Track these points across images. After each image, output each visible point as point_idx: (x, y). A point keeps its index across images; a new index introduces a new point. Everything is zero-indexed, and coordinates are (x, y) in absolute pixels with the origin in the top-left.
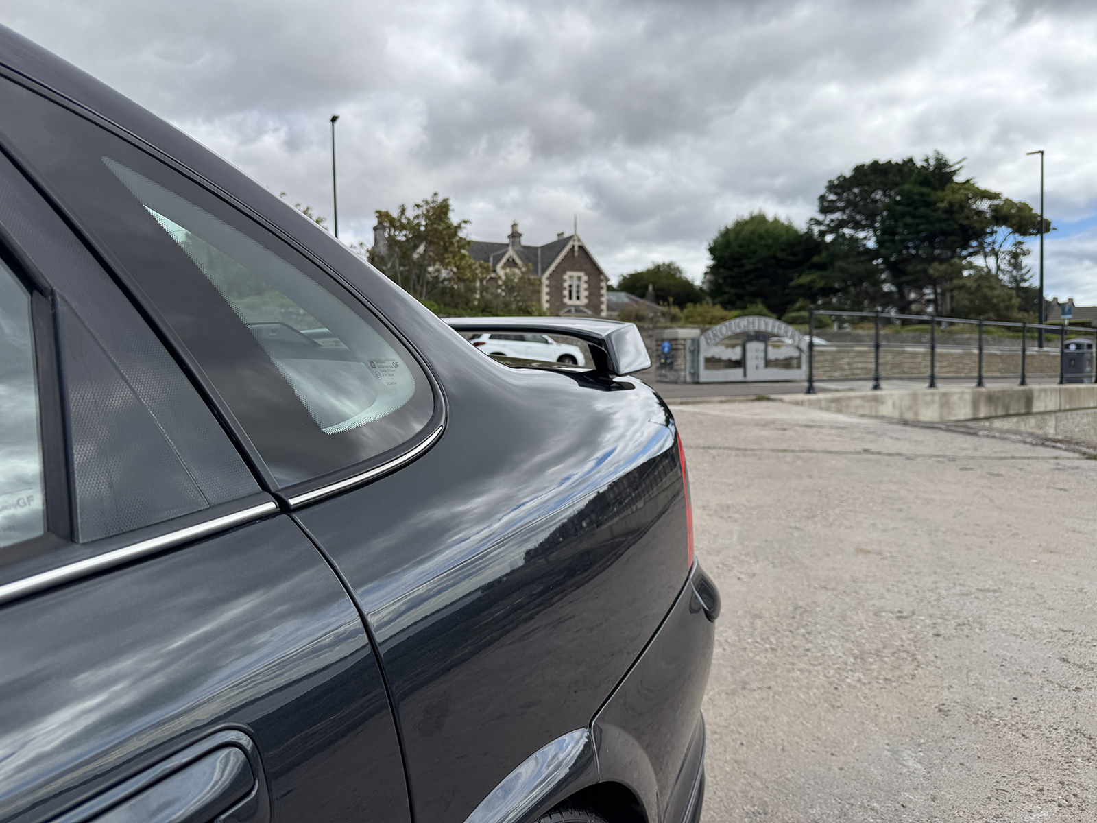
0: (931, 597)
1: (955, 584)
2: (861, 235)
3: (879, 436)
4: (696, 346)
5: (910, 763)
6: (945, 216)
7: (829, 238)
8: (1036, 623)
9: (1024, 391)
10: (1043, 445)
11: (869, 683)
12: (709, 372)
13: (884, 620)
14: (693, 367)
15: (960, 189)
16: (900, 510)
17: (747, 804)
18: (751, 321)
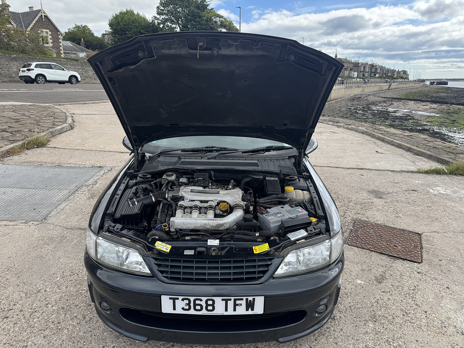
2: (174, 26)
6: (205, 23)
7: (161, 26)
15: (210, 12)
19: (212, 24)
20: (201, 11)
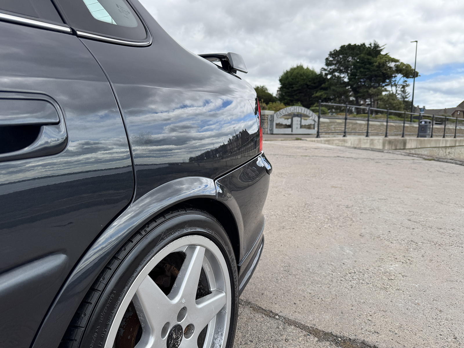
0: (360, 201)
1: (370, 197)
2: (342, 75)
3: (344, 152)
4: (272, 118)
5: (348, 251)
6: (376, 69)
7: (329, 77)
8: (400, 209)
9: (403, 140)
10: (408, 155)
11: (333, 227)
12: (277, 129)
13: (341, 208)
14: (271, 127)
15: (383, 57)
16: (350, 175)
17: (282, 263)
18: (295, 108)
19: (386, 70)
20: (373, 57)
